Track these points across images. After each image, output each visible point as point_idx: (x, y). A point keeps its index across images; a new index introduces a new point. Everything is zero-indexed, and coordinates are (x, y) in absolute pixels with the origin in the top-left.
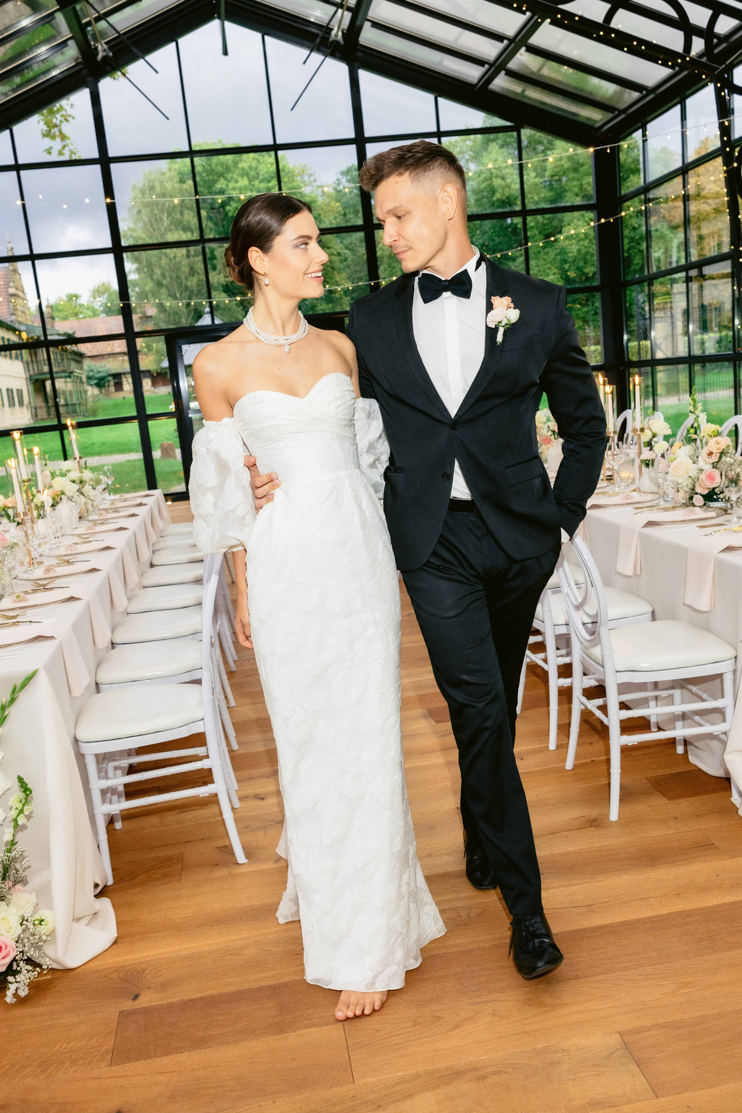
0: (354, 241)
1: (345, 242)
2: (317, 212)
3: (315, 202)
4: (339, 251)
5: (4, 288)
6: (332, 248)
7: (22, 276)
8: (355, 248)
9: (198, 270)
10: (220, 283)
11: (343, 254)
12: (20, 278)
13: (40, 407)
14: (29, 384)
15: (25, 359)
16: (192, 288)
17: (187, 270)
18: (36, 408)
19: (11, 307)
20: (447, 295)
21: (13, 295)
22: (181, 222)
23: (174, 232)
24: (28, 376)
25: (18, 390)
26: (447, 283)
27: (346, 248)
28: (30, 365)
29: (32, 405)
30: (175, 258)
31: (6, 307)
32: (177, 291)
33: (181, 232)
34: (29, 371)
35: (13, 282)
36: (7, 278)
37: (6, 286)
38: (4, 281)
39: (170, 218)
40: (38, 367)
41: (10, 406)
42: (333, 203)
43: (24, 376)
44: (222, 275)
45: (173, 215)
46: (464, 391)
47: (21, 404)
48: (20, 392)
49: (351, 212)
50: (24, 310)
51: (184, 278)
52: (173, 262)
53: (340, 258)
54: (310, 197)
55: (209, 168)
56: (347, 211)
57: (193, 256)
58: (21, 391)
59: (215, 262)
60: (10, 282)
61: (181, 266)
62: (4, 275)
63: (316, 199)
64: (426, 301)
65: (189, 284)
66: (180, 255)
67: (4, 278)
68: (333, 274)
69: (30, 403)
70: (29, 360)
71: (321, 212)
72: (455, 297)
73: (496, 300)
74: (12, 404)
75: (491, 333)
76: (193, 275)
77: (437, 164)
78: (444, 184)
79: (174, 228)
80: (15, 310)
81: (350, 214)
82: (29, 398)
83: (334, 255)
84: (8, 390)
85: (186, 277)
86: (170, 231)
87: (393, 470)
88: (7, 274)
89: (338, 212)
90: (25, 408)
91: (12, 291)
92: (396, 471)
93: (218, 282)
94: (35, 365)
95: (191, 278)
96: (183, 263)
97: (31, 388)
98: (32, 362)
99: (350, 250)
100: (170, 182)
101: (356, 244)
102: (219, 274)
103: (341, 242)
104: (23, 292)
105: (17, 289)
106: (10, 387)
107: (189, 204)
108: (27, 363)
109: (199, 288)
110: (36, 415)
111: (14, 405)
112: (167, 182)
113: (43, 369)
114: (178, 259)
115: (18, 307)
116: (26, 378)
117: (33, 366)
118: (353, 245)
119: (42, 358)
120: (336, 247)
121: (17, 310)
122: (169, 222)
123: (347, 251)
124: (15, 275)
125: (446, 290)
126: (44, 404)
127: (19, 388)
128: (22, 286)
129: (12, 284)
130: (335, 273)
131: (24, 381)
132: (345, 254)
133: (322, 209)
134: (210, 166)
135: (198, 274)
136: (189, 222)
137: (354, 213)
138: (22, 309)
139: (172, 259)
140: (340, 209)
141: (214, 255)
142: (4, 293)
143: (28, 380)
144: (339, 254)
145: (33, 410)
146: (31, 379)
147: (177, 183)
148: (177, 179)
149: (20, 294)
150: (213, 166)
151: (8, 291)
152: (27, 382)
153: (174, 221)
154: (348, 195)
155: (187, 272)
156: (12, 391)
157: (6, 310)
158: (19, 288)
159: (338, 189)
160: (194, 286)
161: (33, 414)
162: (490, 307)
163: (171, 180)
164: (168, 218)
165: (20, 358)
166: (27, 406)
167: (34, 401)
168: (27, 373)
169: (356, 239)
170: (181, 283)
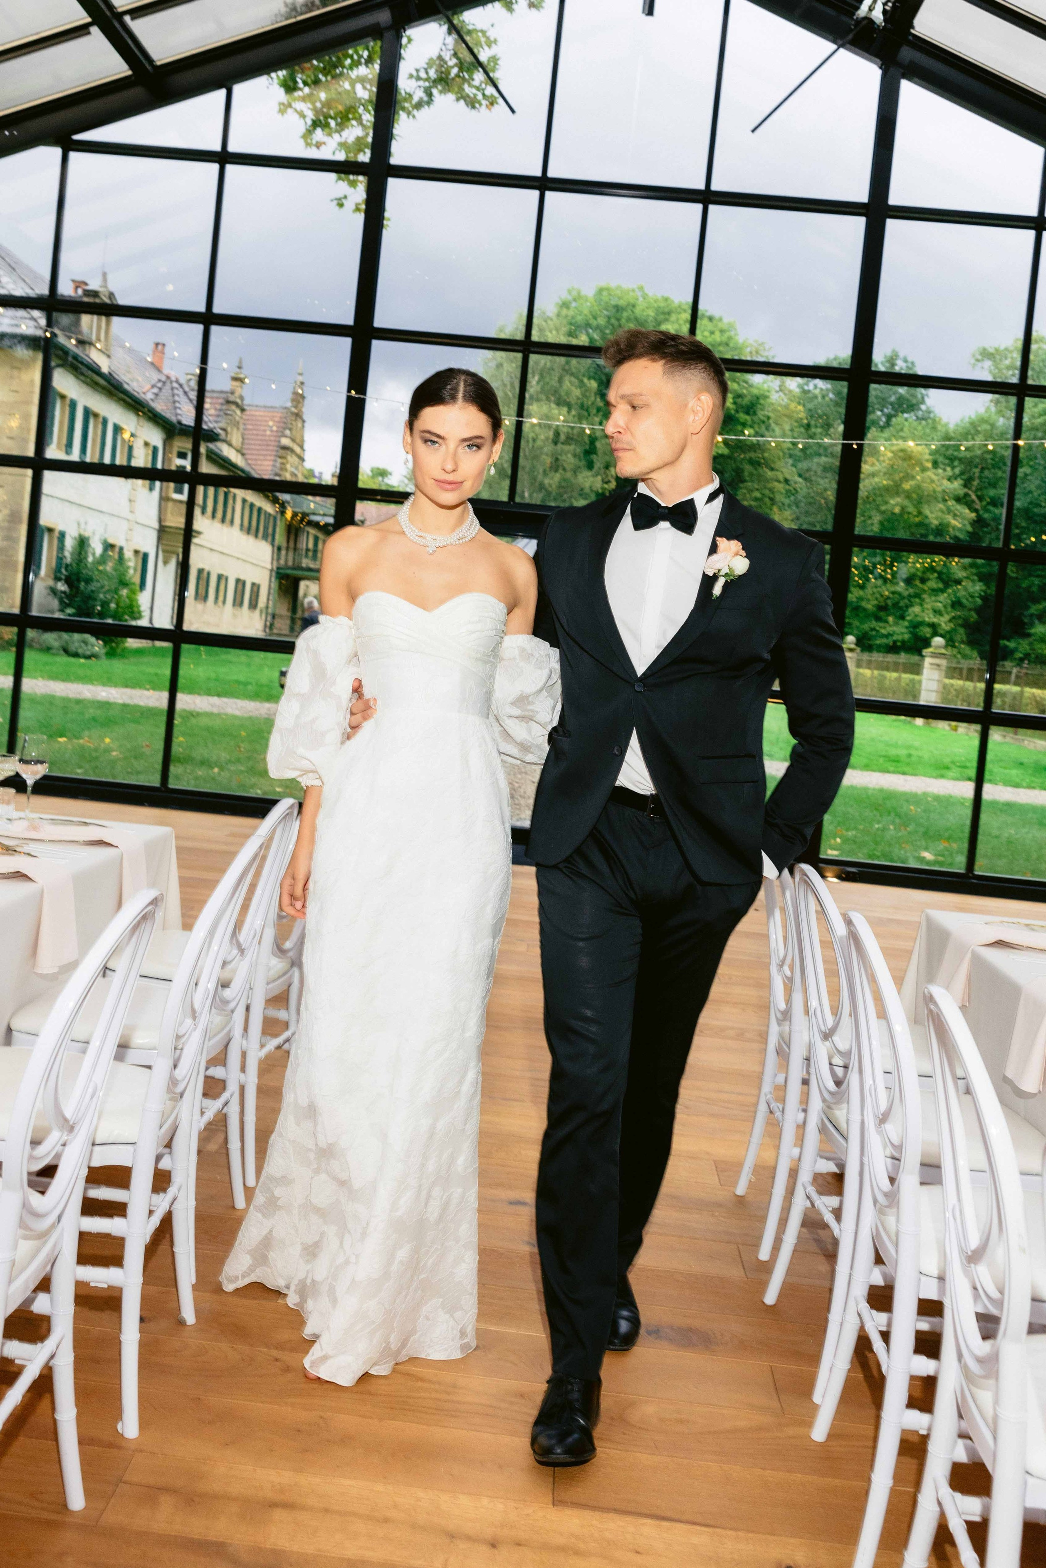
0: (814, 467)
1: (800, 465)
2: (766, 413)
3: (767, 397)
4: (788, 477)
5: (275, 436)
6: (777, 470)
7: (306, 425)
8: (813, 478)
9: (565, 465)
10: (595, 489)
11: (792, 483)
12: (303, 426)
13: (281, 616)
14: (273, 579)
15: (277, 543)
16: (550, 489)
17: (548, 460)
18: (274, 616)
19: (278, 465)
20: (664, 525)
21: (285, 448)
22: (556, 392)
23: (542, 403)
24: (275, 568)
25: (253, 584)
26: (666, 511)
27: (800, 476)
28: (283, 552)
29: (270, 611)
30: (534, 440)
31: (271, 463)
32: (526, 490)
33: (553, 406)
34: (278, 559)
35: (290, 430)
36: (285, 423)
37: (280, 434)
38: (278, 427)
39: (541, 383)
40: (294, 559)
41: (234, 605)
42: (793, 405)
43: (269, 566)
44: (599, 478)
45: (547, 379)
46: (658, 647)
47: (253, 605)
48: (255, 589)
49: (819, 425)
50: (296, 472)
51: (541, 471)
52: (530, 445)
53: (787, 487)
54: (758, 389)
55: (616, 323)
56: (813, 423)
57: (563, 443)
58: (259, 587)
59: (594, 457)
60: (285, 429)
61: (542, 453)
62: (281, 418)
63: (767, 394)
64: (637, 527)
65: (547, 481)
66: (542, 437)
67: (279, 422)
68: (771, 509)
69: (267, 607)
70: (284, 544)
71: (771, 414)
72: (674, 529)
73: (722, 542)
74: (238, 602)
75: (708, 581)
76: (556, 471)
77: (703, 365)
78: (700, 391)
79: (544, 397)
80: (282, 469)
81: (816, 427)
82: (268, 599)
83: (779, 482)
84: (238, 581)
85: (545, 471)
86: (538, 400)
87: (561, 733)
88: (285, 418)
89: (799, 421)
90: (257, 612)
91: (285, 441)
92: (564, 735)
93: (590, 487)
94: (291, 554)
95: (552, 474)
96: (545, 450)
97: (275, 585)
98: (287, 549)
99: (805, 479)
100: (554, 332)
101: (816, 472)
102: (597, 474)
103: (793, 465)
104: (302, 447)
105: (293, 440)
106: (242, 578)
107: (575, 368)
108: (279, 549)
109: (561, 490)
110: (272, 625)
111: (241, 604)
112: (551, 332)
113: (301, 563)
114: (539, 443)
115: (288, 466)
116: (271, 570)
117: (287, 554)
118: (812, 473)
119: (304, 546)
120: (784, 470)
121: (286, 470)
122: (539, 389)
123: (800, 480)
124: (296, 420)
125: (664, 519)
126: (289, 614)
127: (257, 581)
128: (302, 437)
129: (288, 432)
130: (775, 509)
131: (267, 574)
132: (796, 483)
133: (775, 410)
134: (618, 320)
135: (564, 469)
136: (568, 394)
137: (822, 427)
138: (293, 470)
139: (531, 441)
140: (802, 415)
141: (595, 447)
142: (273, 443)
143: (274, 574)
144: (786, 481)
145: (269, 618)
146: (278, 573)
147: (564, 335)
148: (565, 329)
149: (297, 449)
150: (623, 321)
151: (279, 441)
152: (271, 576)
153: (547, 388)
154: (820, 399)
155: (548, 465)
156: (244, 583)
157: (270, 468)
158: (298, 441)
159: (806, 388)
160: (554, 486)
161: (268, 623)
162: (713, 549)
163: (557, 330)
164: (538, 382)
165: (270, 538)
166: (261, 612)
167: (274, 605)
168: (275, 563)
169: (818, 464)
170: (535, 479)
